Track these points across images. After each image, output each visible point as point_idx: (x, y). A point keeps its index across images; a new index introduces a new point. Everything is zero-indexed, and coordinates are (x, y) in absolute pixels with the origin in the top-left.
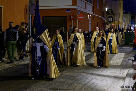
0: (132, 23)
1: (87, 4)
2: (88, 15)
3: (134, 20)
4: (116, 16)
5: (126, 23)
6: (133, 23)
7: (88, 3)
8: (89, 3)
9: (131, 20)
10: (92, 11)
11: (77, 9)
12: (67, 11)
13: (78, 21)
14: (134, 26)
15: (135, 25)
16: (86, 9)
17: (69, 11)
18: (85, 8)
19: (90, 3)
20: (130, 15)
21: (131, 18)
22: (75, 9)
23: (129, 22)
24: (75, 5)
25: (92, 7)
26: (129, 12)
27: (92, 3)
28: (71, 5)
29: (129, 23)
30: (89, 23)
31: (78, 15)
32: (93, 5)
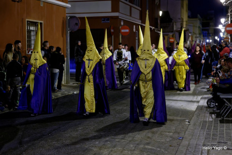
0: (203, 36)
1: (132, 8)
2: (134, 26)
3: (208, 30)
4: (176, 25)
5: (194, 36)
6: (206, 36)
7: (134, 6)
8: (136, 7)
9: (203, 30)
10: (139, 18)
11: (120, 17)
12: (104, 20)
13: (121, 36)
14: (208, 41)
15: (209, 39)
16: (131, 16)
17: (107, 20)
18: (129, 15)
19: (137, 5)
20: (200, 20)
21: (203, 27)
22: (117, 17)
23: (200, 34)
24: (117, 12)
25: (139, 12)
26: (199, 15)
27: (139, 6)
28: (110, 11)
29: (198, 35)
30: (136, 39)
31: (120, 27)
32: (140, 9)
